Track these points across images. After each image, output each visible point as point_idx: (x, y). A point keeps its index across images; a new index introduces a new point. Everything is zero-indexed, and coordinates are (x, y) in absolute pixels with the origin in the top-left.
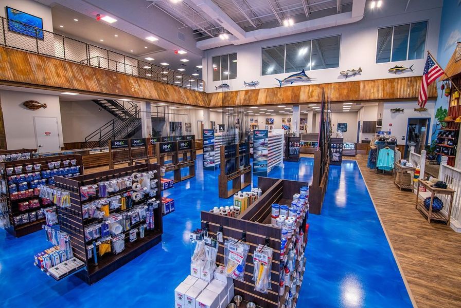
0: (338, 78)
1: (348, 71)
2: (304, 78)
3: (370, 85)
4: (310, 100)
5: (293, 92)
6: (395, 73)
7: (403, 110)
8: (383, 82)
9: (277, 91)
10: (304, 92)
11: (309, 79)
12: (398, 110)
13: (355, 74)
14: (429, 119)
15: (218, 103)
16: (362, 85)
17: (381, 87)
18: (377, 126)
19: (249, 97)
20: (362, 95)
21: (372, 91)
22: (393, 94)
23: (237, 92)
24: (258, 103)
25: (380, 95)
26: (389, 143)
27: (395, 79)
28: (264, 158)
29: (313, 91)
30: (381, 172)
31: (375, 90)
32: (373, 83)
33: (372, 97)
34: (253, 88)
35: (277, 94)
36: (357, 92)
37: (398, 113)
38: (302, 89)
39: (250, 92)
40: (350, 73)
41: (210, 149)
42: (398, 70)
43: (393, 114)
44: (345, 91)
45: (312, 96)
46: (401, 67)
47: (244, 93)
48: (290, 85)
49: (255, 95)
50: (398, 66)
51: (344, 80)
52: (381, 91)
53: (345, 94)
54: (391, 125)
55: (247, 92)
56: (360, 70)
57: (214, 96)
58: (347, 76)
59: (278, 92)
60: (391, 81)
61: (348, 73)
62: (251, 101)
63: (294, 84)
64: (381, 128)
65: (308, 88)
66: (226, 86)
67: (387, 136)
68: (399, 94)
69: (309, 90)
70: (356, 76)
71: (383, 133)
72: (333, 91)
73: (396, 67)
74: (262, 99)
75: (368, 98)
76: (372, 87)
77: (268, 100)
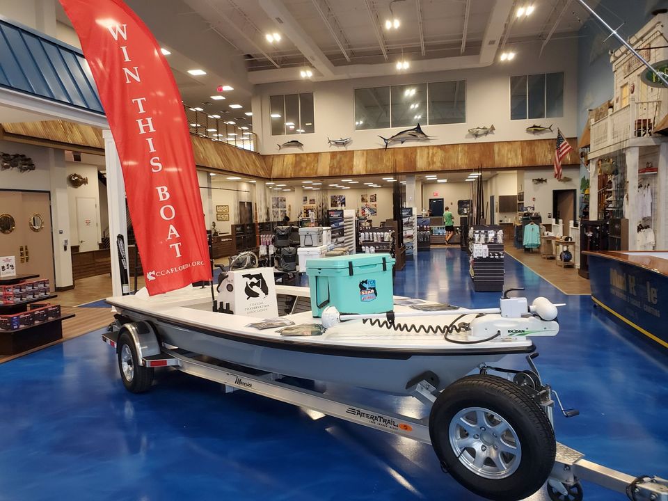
0: (466, 137)
1: (478, 128)
2: (420, 136)
3: (506, 148)
4: (431, 168)
5: (405, 155)
6: (534, 133)
7: (545, 181)
8: (521, 144)
9: (381, 154)
10: (422, 156)
11: (426, 138)
12: (540, 181)
13: (486, 133)
14: (574, 191)
15: (286, 171)
16: (496, 148)
17: (519, 151)
18: (518, 202)
19: (339, 162)
20: (498, 161)
21: (509, 156)
22: (533, 160)
23: (317, 155)
24: (355, 173)
25: (518, 162)
26: (533, 218)
27: (534, 140)
28: (408, 239)
29: (433, 155)
30: (528, 251)
31: (513, 154)
32: (510, 146)
33: (510, 164)
34: (342, 149)
35: (382, 159)
36: (492, 157)
37: (541, 184)
38: (419, 151)
39: (338, 156)
40: (481, 131)
41: (338, 234)
42: (536, 129)
43: (536, 186)
44: (477, 156)
45: (434, 163)
46: (539, 127)
47: (329, 156)
48: (399, 145)
49: (347, 159)
50: (536, 125)
51: (473, 140)
52: (520, 157)
53: (477, 159)
54: (534, 199)
55: (333, 154)
56: (493, 128)
57: (276, 160)
58: (477, 136)
59: (384, 157)
60: (530, 143)
61: (478, 132)
62: (343, 168)
63: (406, 144)
64: (523, 203)
65: (426, 150)
66: (297, 144)
67: (530, 211)
68: (540, 162)
69: (428, 153)
70: (488, 136)
71: (526, 209)
72: (461, 155)
73: (534, 126)
74: (359, 166)
75: (505, 166)
76: (508, 151)
77: (370, 167)
